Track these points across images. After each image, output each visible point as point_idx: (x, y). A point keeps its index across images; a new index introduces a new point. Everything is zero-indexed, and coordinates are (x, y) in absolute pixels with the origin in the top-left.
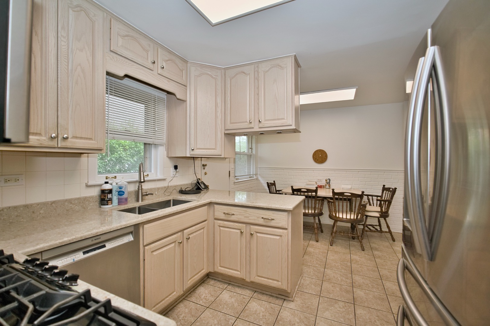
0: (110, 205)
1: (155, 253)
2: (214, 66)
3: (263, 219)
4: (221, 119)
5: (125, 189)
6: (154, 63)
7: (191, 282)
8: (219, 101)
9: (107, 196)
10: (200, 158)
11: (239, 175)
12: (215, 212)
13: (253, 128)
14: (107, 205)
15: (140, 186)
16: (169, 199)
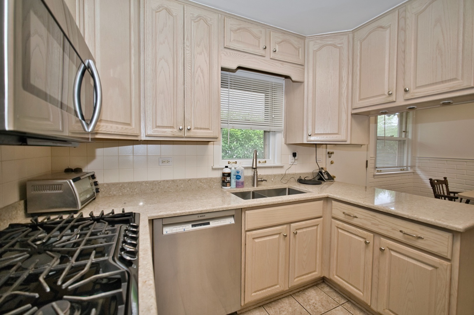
0: (229, 186)
1: (256, 240)
2: (339, 32)
3: (401, 234)
4: (347, 96)
5: (241, 174)
6: (265, 48)
7: (298, 281)
8: (344, 74)
9: (226, 178)
10: (325, 145)
11: (381, 166)
12: (333, 209)
13: (394, 102)
14: (226, 186)
15: (256, 171)
16: (285, 187)
